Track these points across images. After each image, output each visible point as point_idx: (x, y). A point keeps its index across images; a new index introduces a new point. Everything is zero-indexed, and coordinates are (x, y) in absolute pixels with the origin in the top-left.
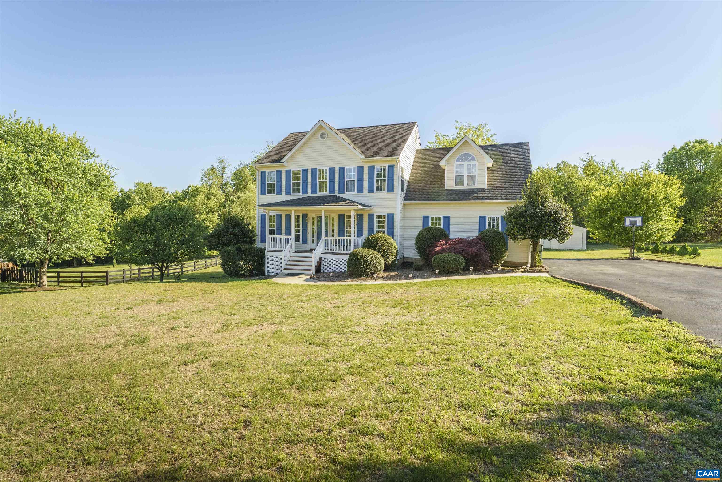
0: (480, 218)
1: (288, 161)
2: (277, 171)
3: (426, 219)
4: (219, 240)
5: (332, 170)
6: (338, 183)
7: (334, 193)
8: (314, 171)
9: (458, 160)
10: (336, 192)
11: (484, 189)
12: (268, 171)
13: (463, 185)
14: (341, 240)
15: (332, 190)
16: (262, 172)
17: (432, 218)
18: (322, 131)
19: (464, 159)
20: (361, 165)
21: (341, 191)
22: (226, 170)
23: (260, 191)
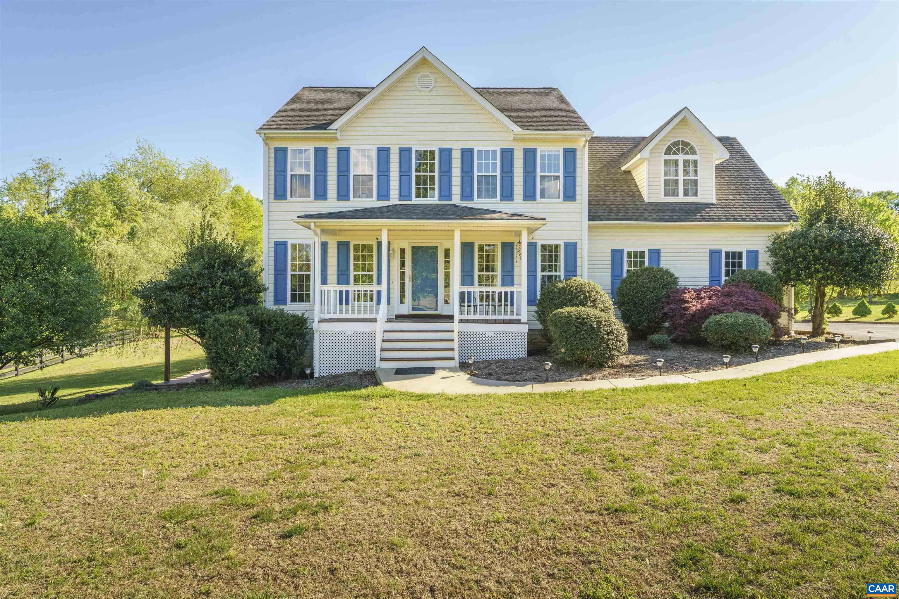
0: (712, 252)
1: (341, 129)
2: (317, 150)
3: (617, 254)
4: (192, 297)
5: (446, 153)
6: (459, 179)
7: (451, 200)
8: (405, 153)
9: (668, 151)
10: (453, 197)
11: (712, 204)
12: (291, 147)
13: (677, 196)
14: (469, 293)
15: (446, 194)
16: (277, 150)
17: (629, 254)
18: (424, 72)
19: (678, 150)
20: (507, 145)
21: (467, 195)
22: (57, 184)
23: (272, 191)
